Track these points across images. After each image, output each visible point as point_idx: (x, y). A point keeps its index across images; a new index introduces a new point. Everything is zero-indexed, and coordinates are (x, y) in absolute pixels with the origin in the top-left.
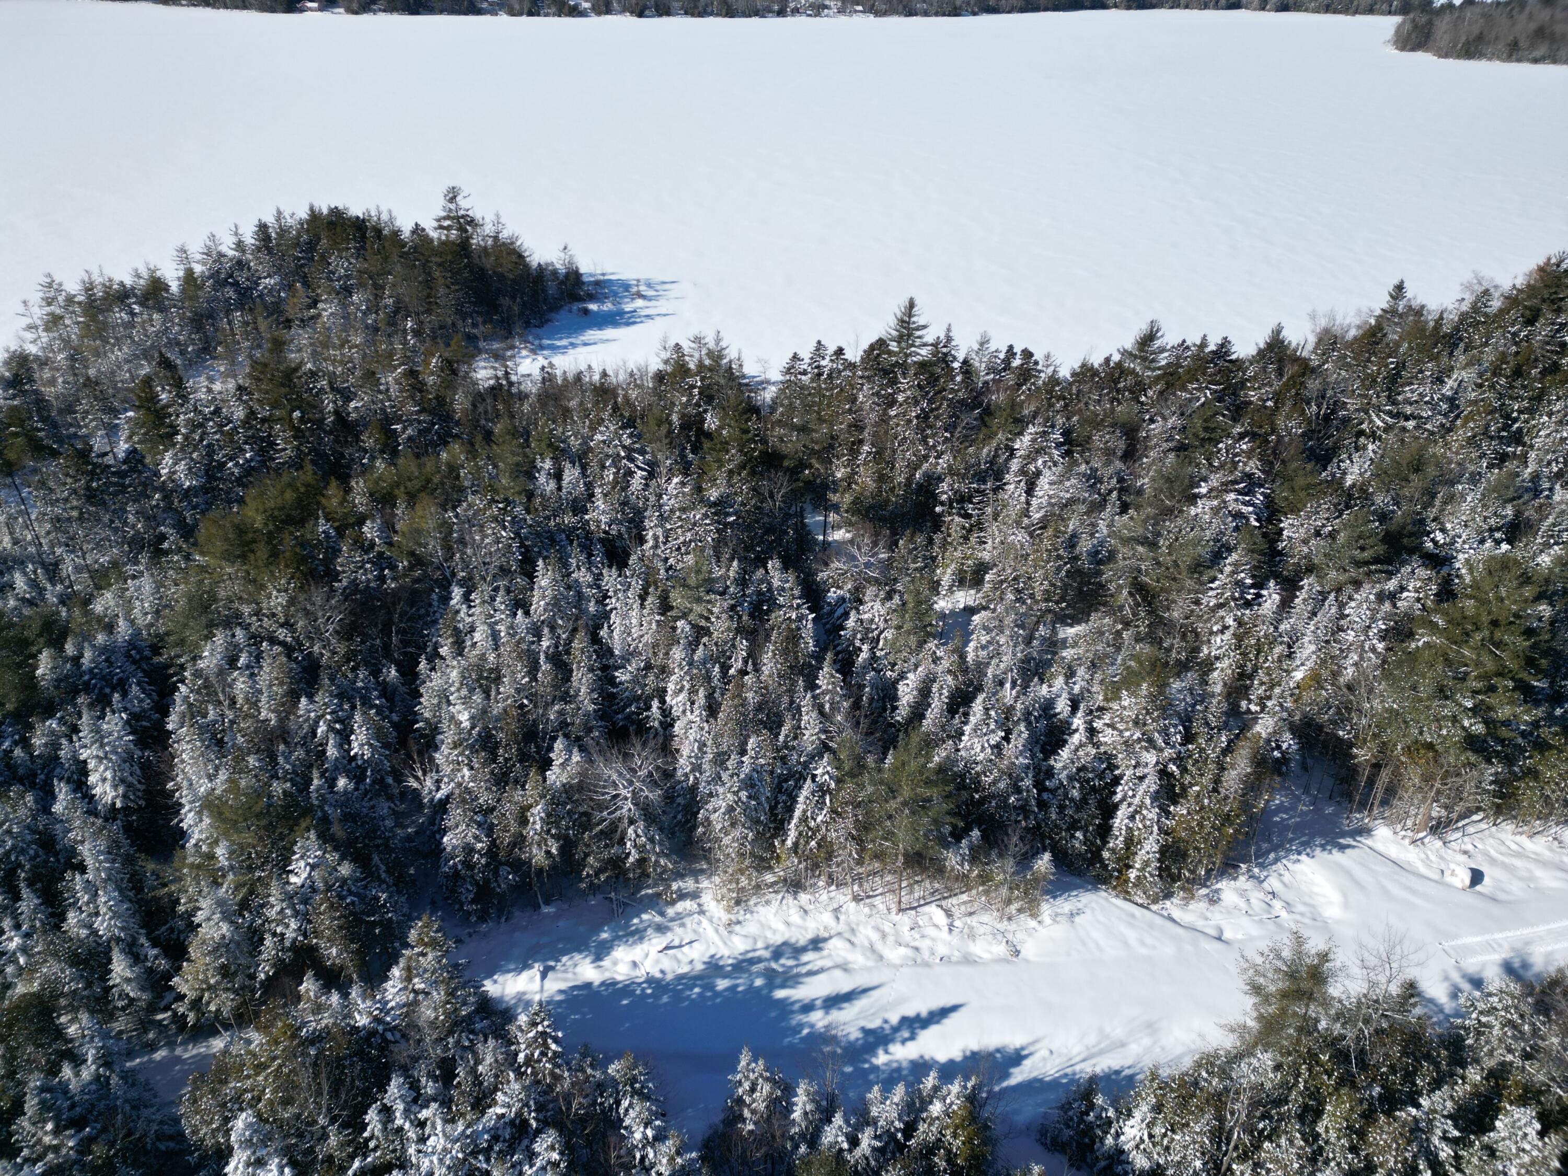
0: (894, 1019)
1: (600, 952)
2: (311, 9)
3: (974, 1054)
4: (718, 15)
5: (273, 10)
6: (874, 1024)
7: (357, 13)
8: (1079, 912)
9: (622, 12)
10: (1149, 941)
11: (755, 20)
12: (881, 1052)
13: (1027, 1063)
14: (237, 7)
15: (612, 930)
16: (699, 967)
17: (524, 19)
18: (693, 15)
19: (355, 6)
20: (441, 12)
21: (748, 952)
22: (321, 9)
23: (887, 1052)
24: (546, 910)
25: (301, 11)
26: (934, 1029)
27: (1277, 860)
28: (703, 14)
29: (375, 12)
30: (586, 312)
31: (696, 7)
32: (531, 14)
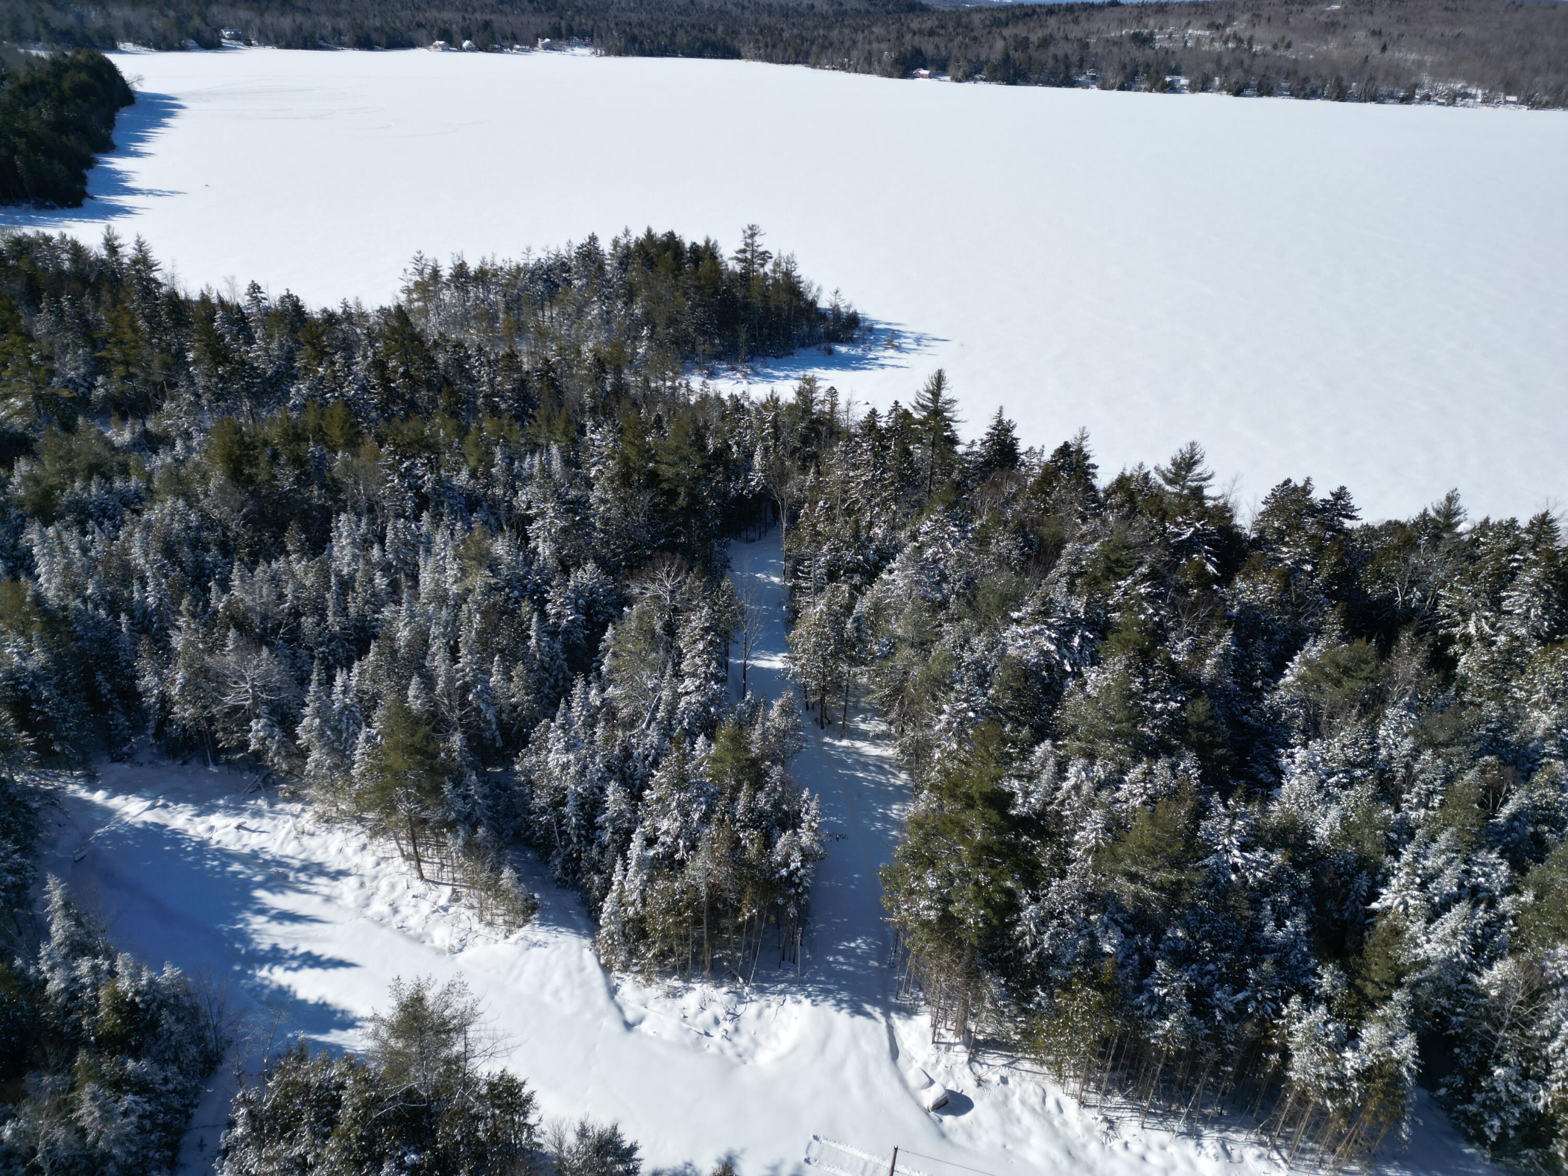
0: (302, 949)
1: (206, 809)
2: (922, 76)
3: (325, 1004)
4: (1328, 98)
5: (890, 75)
6: (283, 946)
7: (960, 81)
8: (545, 944)
9: (1220, 89)
10: (564, 994)
11: (1371, 106)
12: (267, 967)
13: (351, 1032)
14: (863, 72)
15: (229, 801)
16: (247, 851)
17: (1115, 93)
18: (1297, 96)
19: (960, 74)
20: (1036, 84)
21: (287, 856)
22: (930, 77)
23: (270, 970)
24: (213, 769)
25: (914, 77)
26: (318, 971)
27: (782, 992)
28: (1312, 94)
29: (976, 81)
30: (830, 352)
31: (1303, 89)
32: (1122, 88)
